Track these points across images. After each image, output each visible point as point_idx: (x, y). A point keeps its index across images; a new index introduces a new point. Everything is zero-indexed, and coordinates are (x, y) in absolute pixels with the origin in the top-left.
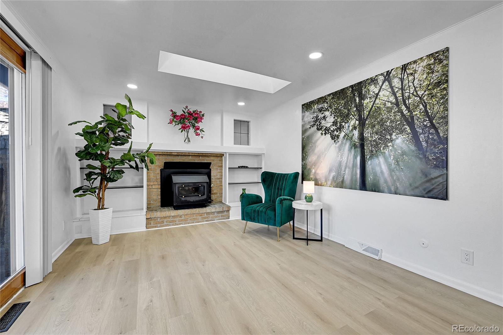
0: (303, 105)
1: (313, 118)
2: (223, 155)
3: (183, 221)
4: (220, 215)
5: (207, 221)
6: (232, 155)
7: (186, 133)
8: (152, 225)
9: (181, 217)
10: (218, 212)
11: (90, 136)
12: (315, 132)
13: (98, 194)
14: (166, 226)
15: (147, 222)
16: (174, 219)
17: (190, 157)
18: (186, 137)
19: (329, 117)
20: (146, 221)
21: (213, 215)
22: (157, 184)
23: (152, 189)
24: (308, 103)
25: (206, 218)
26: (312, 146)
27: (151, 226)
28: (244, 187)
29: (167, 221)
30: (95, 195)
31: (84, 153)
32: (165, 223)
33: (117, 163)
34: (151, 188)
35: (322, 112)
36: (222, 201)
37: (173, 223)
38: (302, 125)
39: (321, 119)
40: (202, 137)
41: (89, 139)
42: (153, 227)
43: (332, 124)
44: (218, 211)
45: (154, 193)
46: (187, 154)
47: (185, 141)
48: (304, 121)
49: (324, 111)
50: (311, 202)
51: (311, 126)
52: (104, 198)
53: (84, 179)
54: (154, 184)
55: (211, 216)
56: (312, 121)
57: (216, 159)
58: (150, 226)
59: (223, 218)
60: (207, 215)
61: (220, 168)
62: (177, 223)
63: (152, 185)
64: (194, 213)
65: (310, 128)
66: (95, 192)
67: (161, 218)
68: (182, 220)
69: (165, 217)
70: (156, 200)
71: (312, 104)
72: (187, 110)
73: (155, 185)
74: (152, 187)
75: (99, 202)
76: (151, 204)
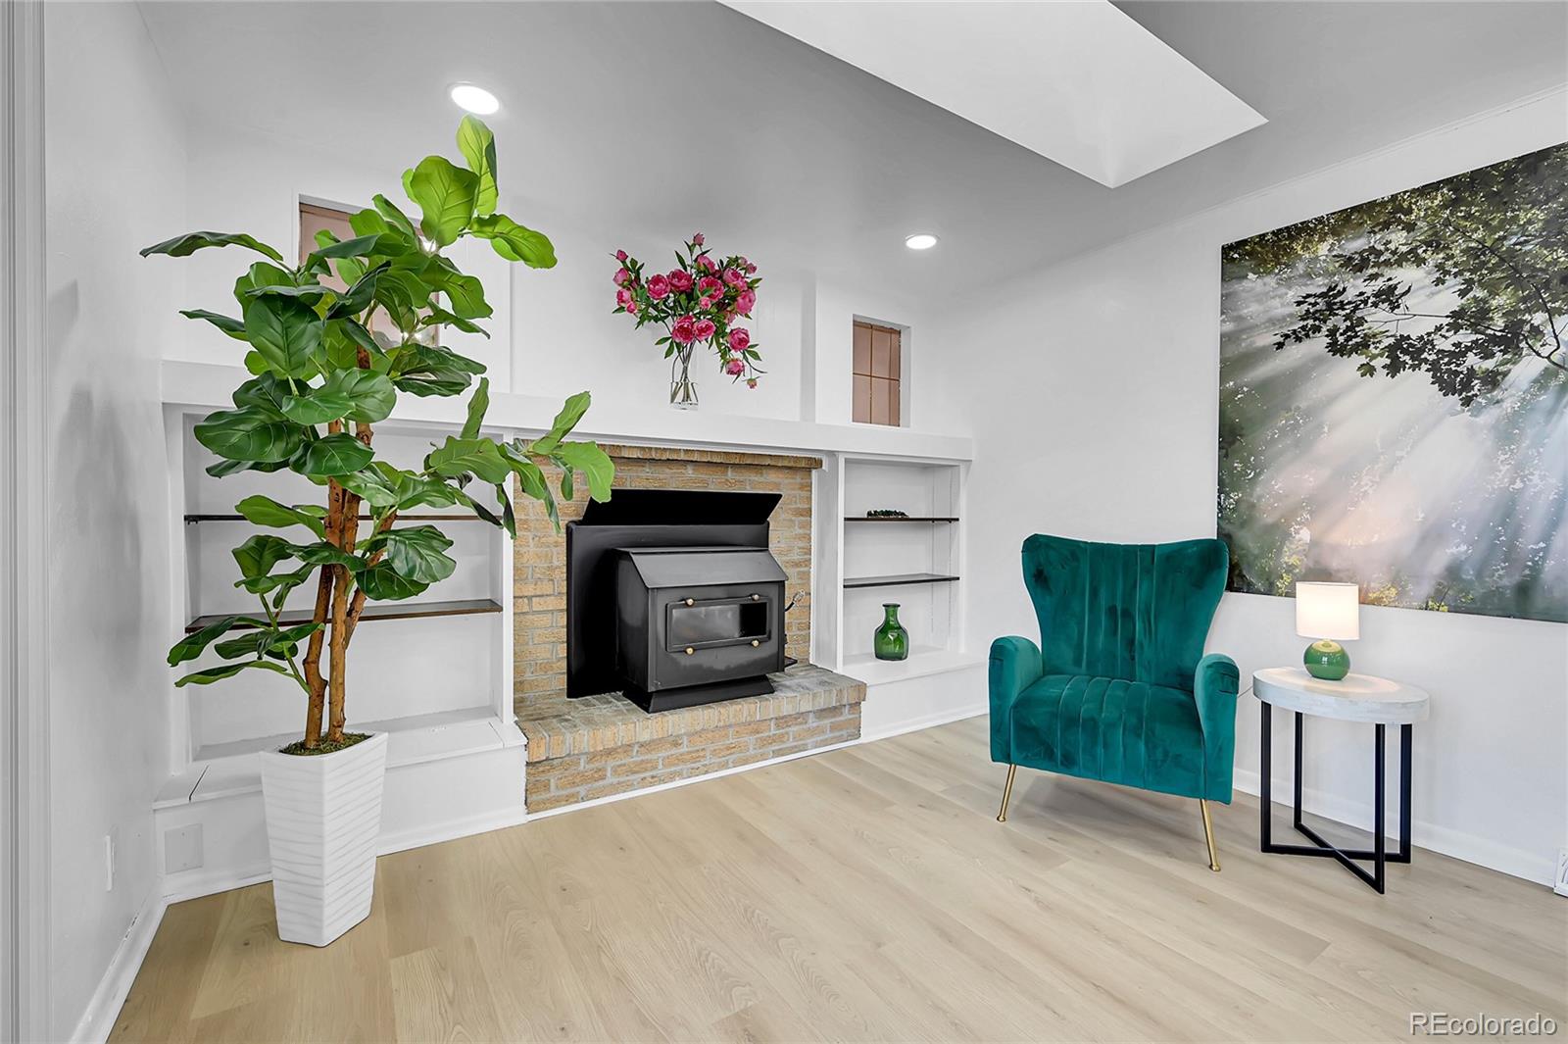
0: (1226, 250)
1: (1299, 303)
2: (818, 463)
3: (684, 762)
4: (827, 722)
5: (778, 753)
6: (855, 463)
7: (680, 365)
8: (554, 792)
9: (676, 744)
10: (822, 713)
11: (286, 333)
12: (1318, 361)
13: (311, 662)
14: (615, 789)
15: (532, 779)
16: (648, 757)
17: (690, 471)
18: (678, 378)
19: (1428, 291)
20: (528, 774)
21: (801, 724)
22: (550, 592)
23: (530, 617)
24: (1264, 235)
25: (773, 740)
26: (1296, 427)
27: (548, 796)
28: (891, 596)
29: (619, 766)
30: (290, 671)
31: (248, 427)
32: (610, 779)
33: (420, 489)
34: (526, 609)
35: (1371, 271)
36: (808, 660)
37: (642, 775)
38: (1222, 336)
39: (1365, 302)
40: (752, 383)
41: (281, 343)
42: (556, 802)
43: (1449, 320)
44: (822, 706)
45: (539, 631)
46: (682, 457)
47: (672, 401)
48: (1239, 319)
49: (1387, 263)
50: (1339, 679)
51: (1287, 336)
52: (343, 684)
53: (237, 585)
54: (539, 593)
55: (795, 728)
56: (1291, 315)
57: (786, 481)
58: (544, 796)
59: (837, 734)
60: (778, 726)
61: (802, 518)
62: (660, 771)
63: (530, 598)
64: (733, 721)
65: (1280, 345)
66: (294, 651)
67: (592, 756)
68: (680, 759)
69: (609, 752)
70: (546, 667)
71: (1292, 239)
72: (697, 251)
73: (542, 596)
74: (530, 604)
75: (316, 703)
76: (527, 686)
